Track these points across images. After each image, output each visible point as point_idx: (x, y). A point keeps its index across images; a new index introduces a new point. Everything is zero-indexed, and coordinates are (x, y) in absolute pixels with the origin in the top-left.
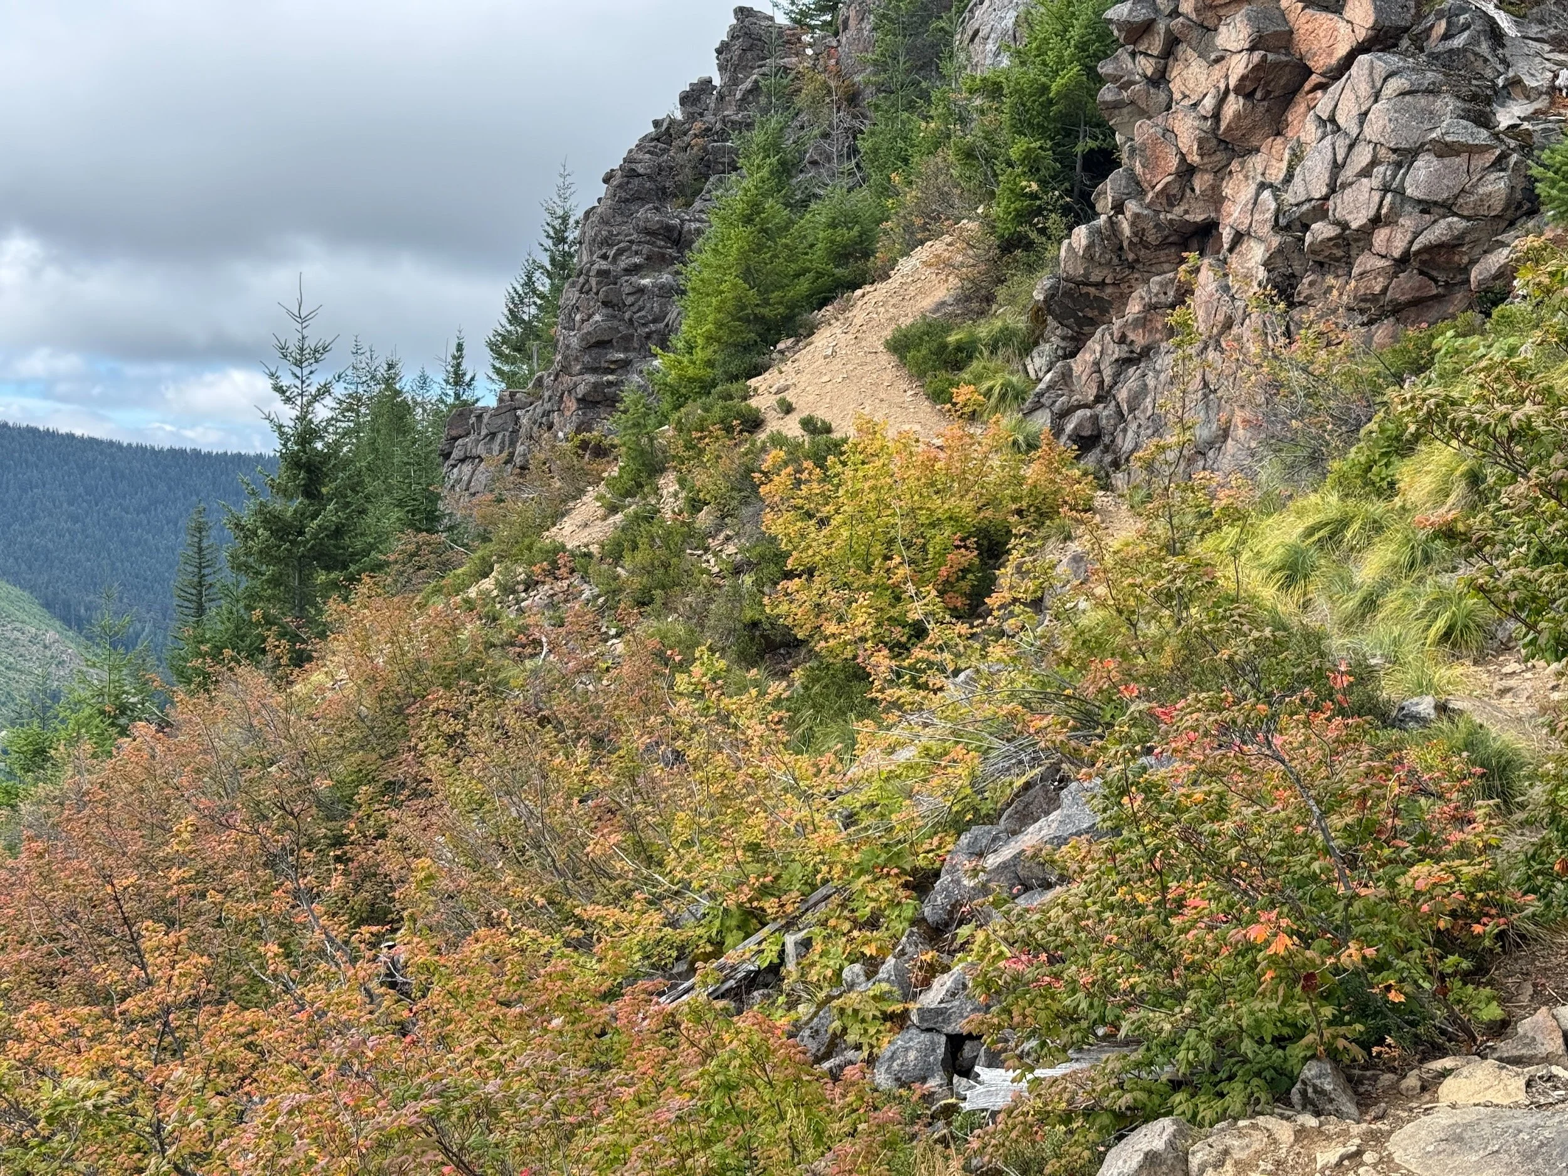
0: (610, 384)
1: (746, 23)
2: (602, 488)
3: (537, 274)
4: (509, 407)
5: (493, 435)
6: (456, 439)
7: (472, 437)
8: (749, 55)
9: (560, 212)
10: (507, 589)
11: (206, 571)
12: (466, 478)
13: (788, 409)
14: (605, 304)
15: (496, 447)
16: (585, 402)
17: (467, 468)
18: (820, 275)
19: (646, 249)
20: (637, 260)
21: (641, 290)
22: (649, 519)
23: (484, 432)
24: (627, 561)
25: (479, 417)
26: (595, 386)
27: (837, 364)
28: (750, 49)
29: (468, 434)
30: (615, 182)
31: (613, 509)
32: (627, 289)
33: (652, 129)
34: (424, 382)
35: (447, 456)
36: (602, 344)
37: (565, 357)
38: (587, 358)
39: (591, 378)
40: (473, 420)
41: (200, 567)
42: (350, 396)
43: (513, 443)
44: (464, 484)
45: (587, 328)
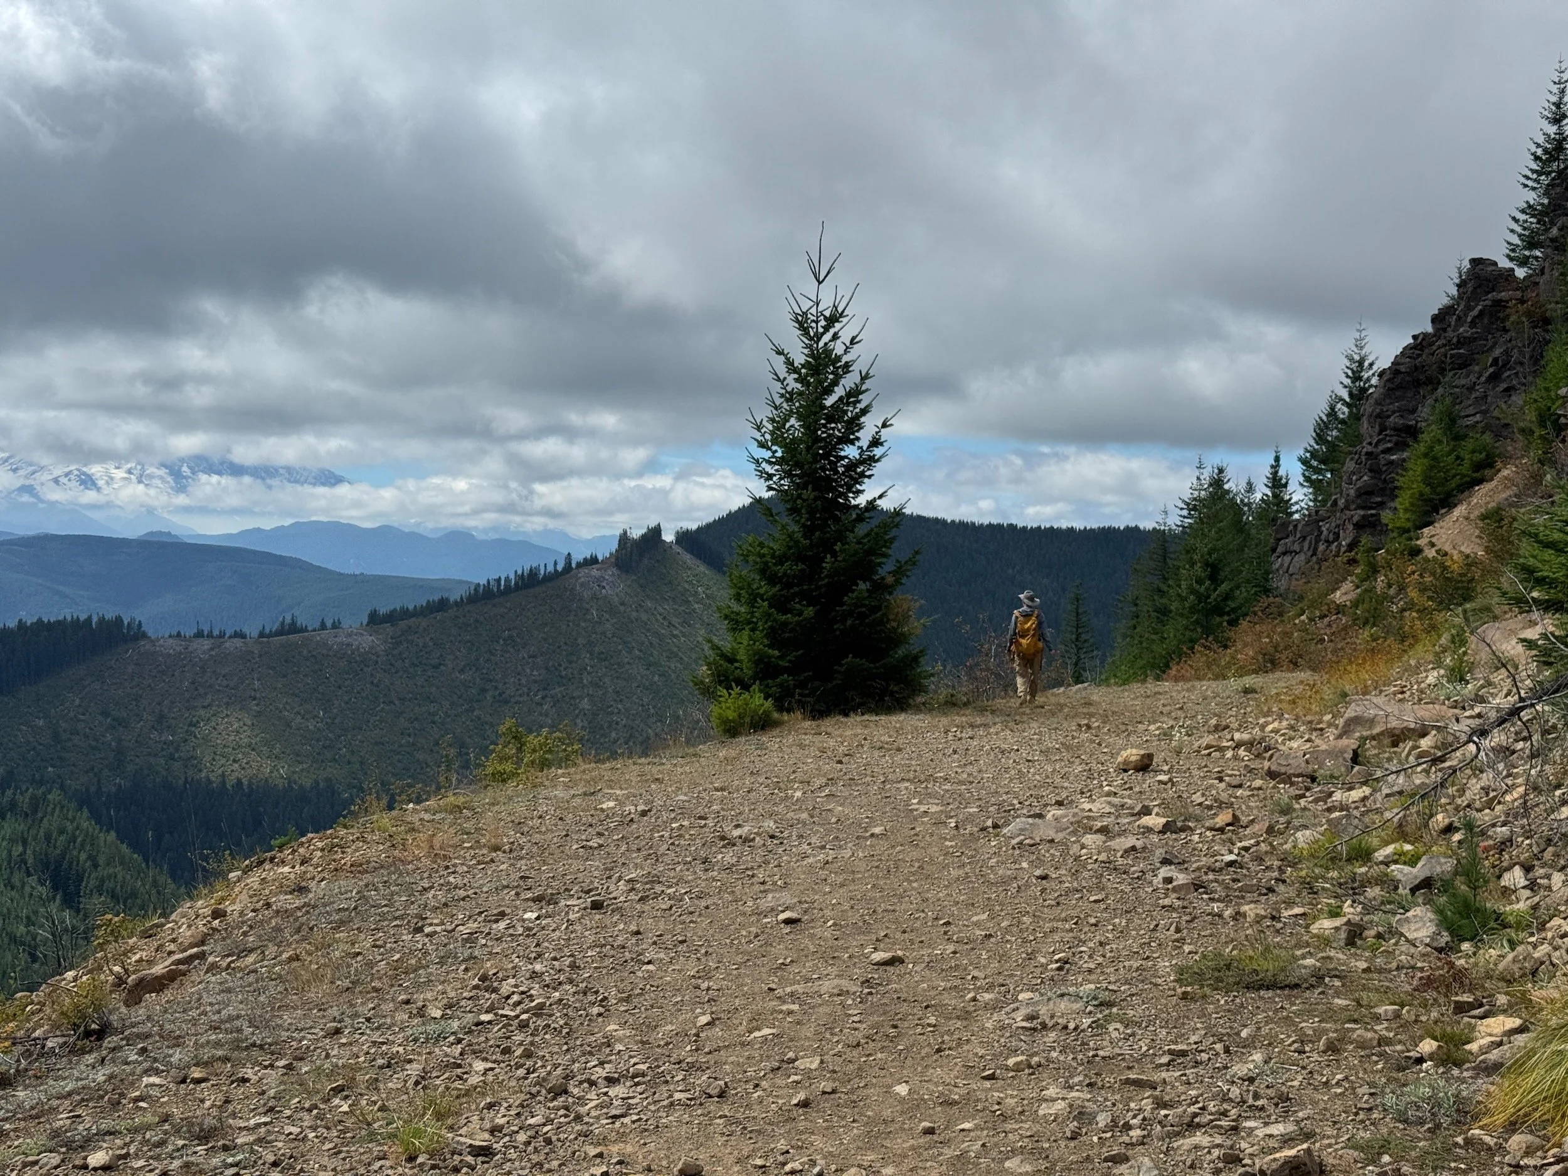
0: (1372, 515)
1: (1477, 270)
2: (1354, 578)
3: (1339, 406)
4: (1314, 519)
5: (1304, 538)
6: (1280, 540)
7: (1291, 539)
8: (1479, 290)
9: (1357, 358)
10: (1311, 620)
11: (1080, 630)
12: (1286, 565)
13: (1433, 545)
14: (1371, 470)
15: (1306, 544)
16: (1358, 526)
17: (1287, 559)
18: (1465, 476)
19: (1394, 439)
20: (1389, 445)
21: (1391, 462)
22: (1370, 591)
23: (1298, 536)
24: (1360, 607)
25: (1296, 526)
26: (1363, 517)
27: (1457, 525)
28: (1479, 286)
29: (1287, 537)
30: (1385, 378)
31: (1358, 587)
32: (1383, 462)
33: (1412, 341)
34: (1250, 488)
35: (1274, 550)
36: (1369, 493)
37: (1347, 501)
38: (1359, 501)
39: (1362, 512)
40: (1291, 528)
41: (1077, 627)
42: (1195, 499)
43: (1317, 542)
44: (1285, 569)
45: (1359, 484)
